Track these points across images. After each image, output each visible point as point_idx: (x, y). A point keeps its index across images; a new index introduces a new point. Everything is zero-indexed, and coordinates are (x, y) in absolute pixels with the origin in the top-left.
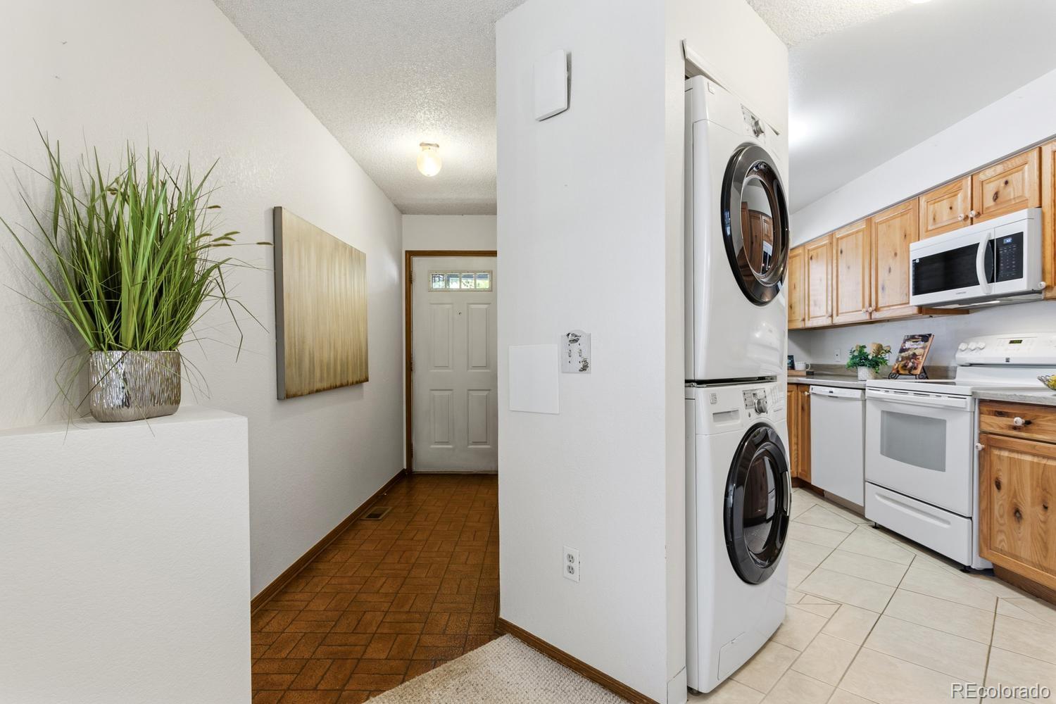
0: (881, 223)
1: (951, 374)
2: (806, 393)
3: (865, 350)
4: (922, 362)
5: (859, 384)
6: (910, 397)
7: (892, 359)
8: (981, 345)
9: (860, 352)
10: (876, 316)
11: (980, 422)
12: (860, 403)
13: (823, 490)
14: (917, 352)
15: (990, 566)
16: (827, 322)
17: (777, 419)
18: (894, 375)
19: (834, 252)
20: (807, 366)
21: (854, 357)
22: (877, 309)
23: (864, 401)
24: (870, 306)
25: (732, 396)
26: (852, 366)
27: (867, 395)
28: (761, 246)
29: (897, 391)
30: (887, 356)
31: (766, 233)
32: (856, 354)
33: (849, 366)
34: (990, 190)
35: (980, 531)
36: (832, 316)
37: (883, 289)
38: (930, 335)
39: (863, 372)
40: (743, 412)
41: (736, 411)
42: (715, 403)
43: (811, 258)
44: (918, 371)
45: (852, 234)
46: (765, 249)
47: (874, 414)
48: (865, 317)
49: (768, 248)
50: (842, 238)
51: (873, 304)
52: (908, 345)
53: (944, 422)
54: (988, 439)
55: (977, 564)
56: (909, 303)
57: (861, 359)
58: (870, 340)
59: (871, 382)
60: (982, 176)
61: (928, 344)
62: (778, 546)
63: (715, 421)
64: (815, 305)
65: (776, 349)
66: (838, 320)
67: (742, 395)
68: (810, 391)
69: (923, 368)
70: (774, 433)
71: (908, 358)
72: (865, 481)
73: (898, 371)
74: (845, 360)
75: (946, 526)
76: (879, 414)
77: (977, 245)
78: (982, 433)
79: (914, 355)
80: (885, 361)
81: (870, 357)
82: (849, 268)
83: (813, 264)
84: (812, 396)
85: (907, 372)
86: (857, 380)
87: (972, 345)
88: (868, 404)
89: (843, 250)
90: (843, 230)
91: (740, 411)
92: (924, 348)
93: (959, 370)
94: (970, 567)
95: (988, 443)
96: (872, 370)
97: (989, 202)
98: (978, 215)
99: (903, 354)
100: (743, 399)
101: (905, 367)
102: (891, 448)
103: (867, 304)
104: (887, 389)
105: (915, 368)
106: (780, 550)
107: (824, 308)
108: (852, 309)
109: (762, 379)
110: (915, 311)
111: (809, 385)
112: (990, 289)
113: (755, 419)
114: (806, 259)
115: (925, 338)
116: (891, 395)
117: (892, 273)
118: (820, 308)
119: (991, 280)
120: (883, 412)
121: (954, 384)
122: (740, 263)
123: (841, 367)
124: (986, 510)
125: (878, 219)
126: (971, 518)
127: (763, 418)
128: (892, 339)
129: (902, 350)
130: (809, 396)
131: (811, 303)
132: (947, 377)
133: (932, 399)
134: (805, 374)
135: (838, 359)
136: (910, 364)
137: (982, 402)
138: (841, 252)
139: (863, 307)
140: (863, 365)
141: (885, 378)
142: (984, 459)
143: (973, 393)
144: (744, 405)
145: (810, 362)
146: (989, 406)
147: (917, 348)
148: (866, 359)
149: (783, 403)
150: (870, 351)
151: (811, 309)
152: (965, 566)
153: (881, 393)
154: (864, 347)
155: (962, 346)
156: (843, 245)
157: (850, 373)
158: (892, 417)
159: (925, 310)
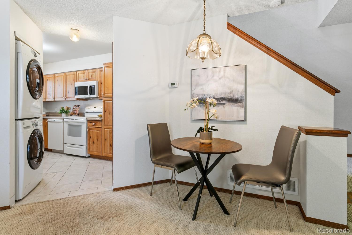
0: (68, 75)
1: (84, 114)
2: (46, 121)
3: (64, 109)
4: (78, 112)
5: (62, 118)
6: (74, 120)
7: (71, 111)
8: (89, 108)
9: (63, 109)
10: (67, 99)
11: (88, 125)
12: (62, 123)
13: (52, 149)
14: (77, 109)
15: (90, 155)
16: (53, 100)
17: (40, 128)
18: (72, 115)
19: (55, 80)
20: (46, 113)
21: (61, 111)
22: (67, 98)
23: (63, 122)
24: (65, 97)
25: (28, 123)
26: (60, 113)
27: (64, 121)
28: (36, 80)
29: (71, 119)
30: (69, 110)
31: (37, 76)
32: (61, 109)
33: (59, 113)
34: (90, 74)
35: (88, 148)
36: (54, 98)
37: (68, 92)
38: (79, 105)
39: (63, 115)
40: (32, 126)
41: (30, 126)
42: (24, 124)
43: (48, 80)
44: (77, 114)
45: (60, 76)
46: (37, 81)
47: (66, 125)
48: (64, 100)
49: (38, 81)
50: (57, 76)
51: (66, 96)
52: (75, 107)
53: (81, 126)
54: (89, 128)
55: (87, 156)
56: (74, 97)
57: (62, 111)
58: (65, 106)
59: (65, 117)
60: (89, 71)
61: (79, 107)
62: (41, 158)
63: (24, 129)
64: (49, 94)
65: (39, 109)
66: (56, 100)
67: (31, 122)
68: (48, 121)
69: (78, 113)
70: (40, 131)
71: (75, 111)
72: (64, 143)
73: (72, 114)
74: (58, 111)
75: (81, 149)
76: (67, 125)
77: (88, 86)
78: (88, 127)
79: (76, 110)
80: (69, 112)
81: (65, 110)
82: (59, 85)
83: (48, 82)
84: (48, 122)
85: (74, 114)
86: (62, 117)
87: (88, 108)
88: (64, 123)
89: (58, 80)
90: (58, 74)
91: (31, 126)
92: (78, 108)
93: (86, 113)
94: (86, 157)
95: (89, 129)
96: (66, 114)
97: (90, 77)
98: (88, 79)
99: (73, 110)
100: (31, 123)
101: (74, 113)
102: (70, 134)
103: (64, 96)
104: (69, 119)
105: (76, 113)
106: (42, 159)
107: (52, 96)
108: (60, 97)
109: (35, 118)
110: (76, 99)
111: (47, 119)
112: (90, 96)
113: (35, 128)
114: (46, 80)
115: (78, 106)
116: (70, 120)
117: (71, 89)
118: (50, 95)
119: (90, 94)
120: (68, 125)
121: (84, 117)
122: (30, 86)
123: (57, 113)
124: (89, 144)
125: (67, 74)
126: (86, 146)
127: (37, 127)
128: (71, 106)
129: (73, 109)
130: (47, 122)
131: (48, 94)
132: (83, 115)
133: (79, 121)
134: (45, 115)
135: (56, 111)
136: (75, 112)
137: (88, 120)
138: (57, 80)
139: (63, 97)
140: (63, 113)
141: (69, 116)
142: (88, 132)
143: (86, 119)
144: (32, 125)
145: (47, 111)
146: (90, 121)
147: (76, 108)
148: (64, 111)
149: (42, 124)
150: (65, 109)
151: (48, 95)
152: (85, 157)
153: (68, 120)
154: (64, 108)
155: (86, 108)
156: (58, 78)
157: (60, 115)
158: (71, 126)
159: (78, 99)
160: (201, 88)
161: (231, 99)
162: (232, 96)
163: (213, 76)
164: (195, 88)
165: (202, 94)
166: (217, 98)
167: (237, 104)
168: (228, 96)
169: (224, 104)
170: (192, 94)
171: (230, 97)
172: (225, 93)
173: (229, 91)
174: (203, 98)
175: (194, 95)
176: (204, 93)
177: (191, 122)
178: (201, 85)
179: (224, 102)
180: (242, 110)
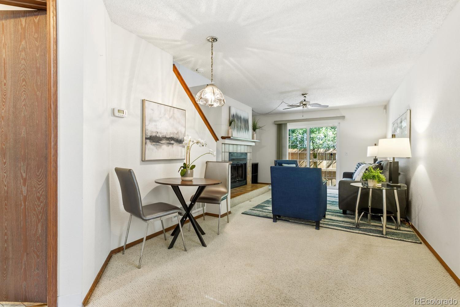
160: (155, 125)
161: (177, 139)
162: (178, 137)
163: (165, 114)
164: (149, 124)
165: (155, 131)
166: (168, 138)
167: (181, 144)
168: (175, 136)
169: (173, 144)
170: (146, 130)
171: (177, 137)
172: (173, 134)
173: (176, 132)
174: (156, 136)
175: (148, 131)
176: (158, 131)
177: (141, 164)
178: (155, 121)
179: (172, 142)
180: (184, 150)
